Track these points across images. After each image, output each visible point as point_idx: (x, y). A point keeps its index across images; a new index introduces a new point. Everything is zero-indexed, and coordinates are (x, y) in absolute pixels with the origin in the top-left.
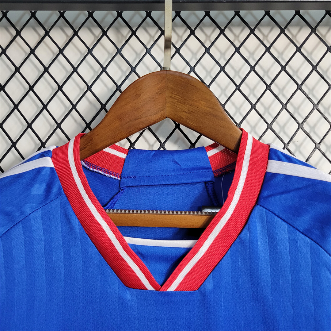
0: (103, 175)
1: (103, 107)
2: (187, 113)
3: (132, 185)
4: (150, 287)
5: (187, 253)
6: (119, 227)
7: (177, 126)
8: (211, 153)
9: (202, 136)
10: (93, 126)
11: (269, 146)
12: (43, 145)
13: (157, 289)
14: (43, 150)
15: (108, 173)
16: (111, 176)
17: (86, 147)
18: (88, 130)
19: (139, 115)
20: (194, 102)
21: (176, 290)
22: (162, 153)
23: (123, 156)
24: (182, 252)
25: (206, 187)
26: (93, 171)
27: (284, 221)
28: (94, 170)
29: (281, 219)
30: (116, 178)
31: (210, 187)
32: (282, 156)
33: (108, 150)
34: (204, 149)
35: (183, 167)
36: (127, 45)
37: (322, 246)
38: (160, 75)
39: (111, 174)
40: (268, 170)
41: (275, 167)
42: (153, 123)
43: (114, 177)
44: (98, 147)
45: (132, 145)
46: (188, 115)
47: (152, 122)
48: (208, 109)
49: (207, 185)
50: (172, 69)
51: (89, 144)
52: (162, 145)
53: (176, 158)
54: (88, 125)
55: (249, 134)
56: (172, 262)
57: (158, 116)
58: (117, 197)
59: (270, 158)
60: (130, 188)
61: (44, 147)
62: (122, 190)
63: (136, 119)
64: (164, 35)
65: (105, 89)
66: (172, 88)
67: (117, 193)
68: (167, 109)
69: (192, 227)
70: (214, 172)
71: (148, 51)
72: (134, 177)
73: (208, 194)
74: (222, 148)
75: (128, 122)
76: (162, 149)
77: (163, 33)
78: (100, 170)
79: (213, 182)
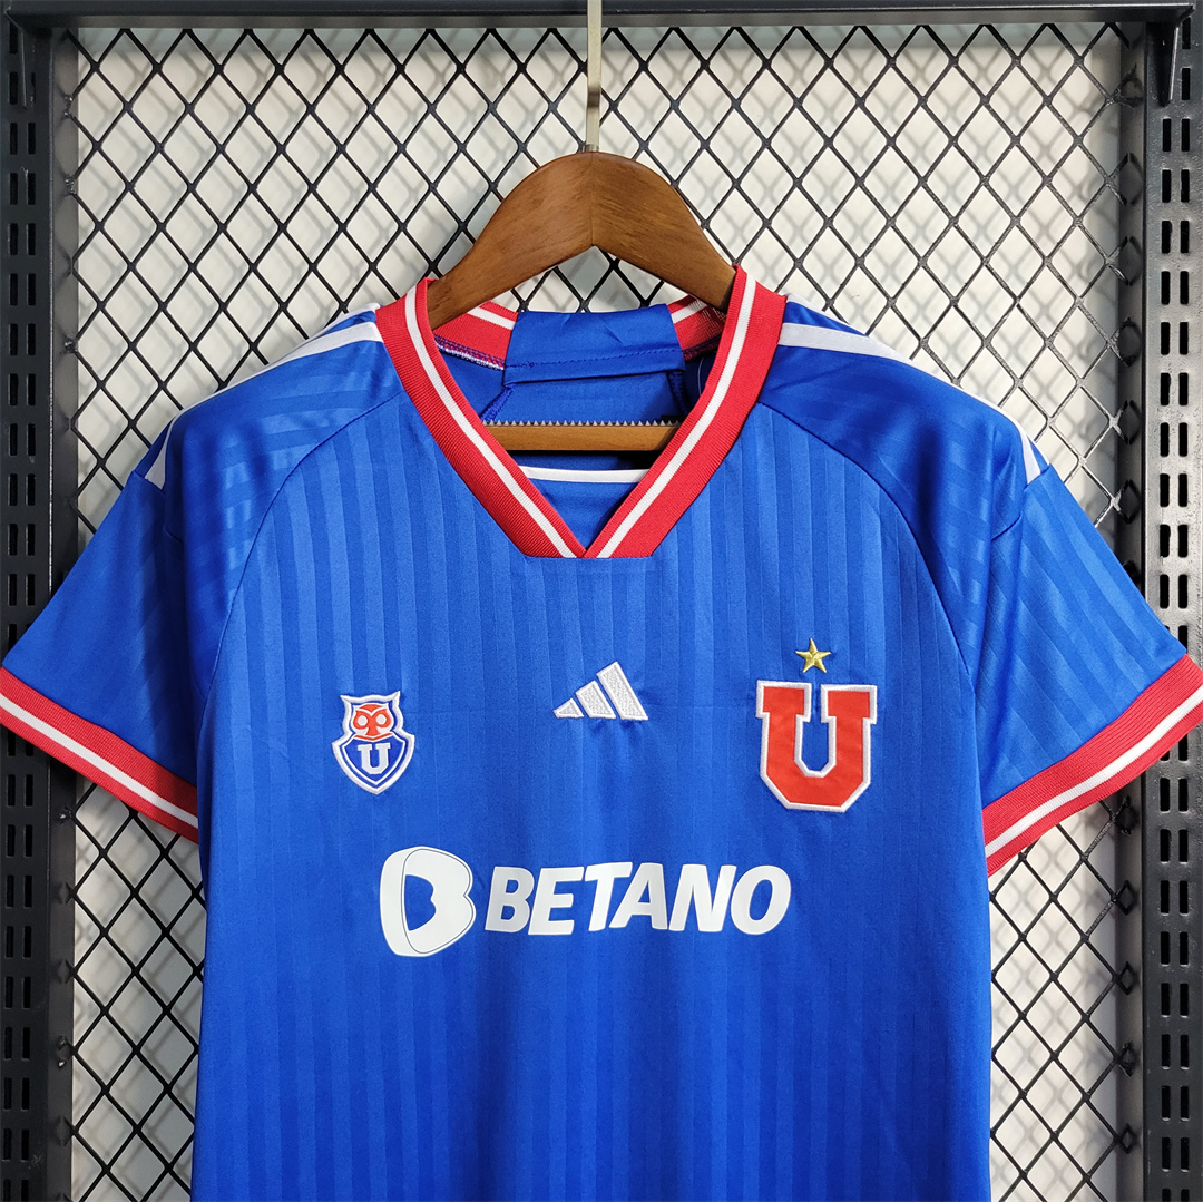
0: (470, 361)
1: (462, 227)
2: (631, 235)
3: (529, 379)
4: (566, 552)
5: (629, 494)
6: (512, 453)
7: (614, 266)
8: (678, 316)
9: (665, 284)
10: (443, 267)
11: (786, 298)
12: (343, 307)
13: (580, 555)
14: (342, 317)
15: (480, 357)
16: (487, 363)
17: (438, 306)
18: (432, 276)
19: (540, 240)
20: (644, 215)
21: (613, 556)
22: (583, 317)
23: (509, 324)
24: (624, 490)
25: (669, 380)
26: (451, 354)
27: (803, 428)
28: (453, 352)
29: (798, 425)
30: (497, 366)
31: (677, 382)
32: (807, 316)
33: (477, 312)
34: (666, 309)
35: (625, 344)
36: (507, 94)
37: (866, 468)
38: (579, 160)
39: (486, 359)
40: (781, 342)
41: (794, 335)
42: (567, 258)
43: (491, 364)
44: (462, 305)
45: (524, 304)
46: (634, 240)
47: (566, 254)
48: (672, 228)
49: (671, 377)
50: (604, 148)
51: (444, 299)
52: (584, 304)
53: (613, 326)
54: (433, 266)
55: (749, 276)
56: (606, 510)
57: (576, 243)
58: (500, 403)
59: (786, 319)
60: (524, 386)
61: (346, 312)
62: (509, 389)
63: (534, 250)
64: (586, 73)
65: (463, 190)
66: (603, 187)
67: (499, 395)
68: (594, 228)
69: (641, 449)
70: (685, 352)
71: (553, 108)
72: (531, 365)
73: (674, 394)
74: (700, 305)
75: (517, 256)
76: (583, 311)
77: (583, 68)
78: (465, 352)
79: (683, 371)
